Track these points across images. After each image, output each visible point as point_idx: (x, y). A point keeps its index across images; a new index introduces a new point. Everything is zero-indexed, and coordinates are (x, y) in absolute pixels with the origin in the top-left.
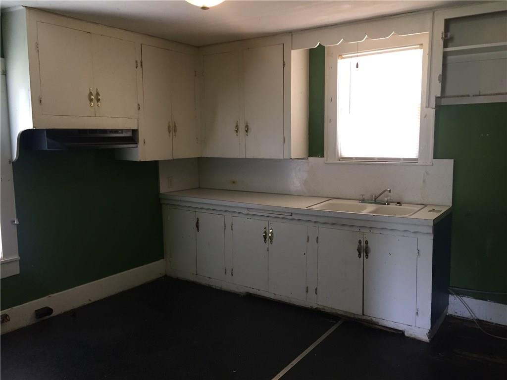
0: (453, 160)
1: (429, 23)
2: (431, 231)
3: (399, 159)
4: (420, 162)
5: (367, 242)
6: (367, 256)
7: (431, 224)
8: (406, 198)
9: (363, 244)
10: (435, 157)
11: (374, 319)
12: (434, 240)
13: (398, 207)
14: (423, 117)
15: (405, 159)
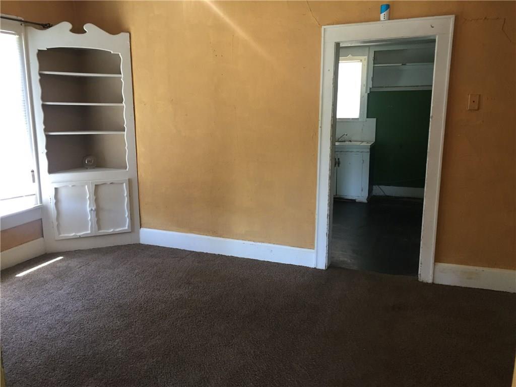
0: (375, 119)
1: (367, 52)
2: (369, 151)
3: (349, 119)
4: (360, 120)
5: (339, 159)
6: (339, 166)
7: (369, 147)
8: (353, 138)
9: (337, 160)
10: (367, 117)
11: (342, 196)
12: (370, 155)
13: (350, 143)
14: (362, 97)
15: (353, 119)
